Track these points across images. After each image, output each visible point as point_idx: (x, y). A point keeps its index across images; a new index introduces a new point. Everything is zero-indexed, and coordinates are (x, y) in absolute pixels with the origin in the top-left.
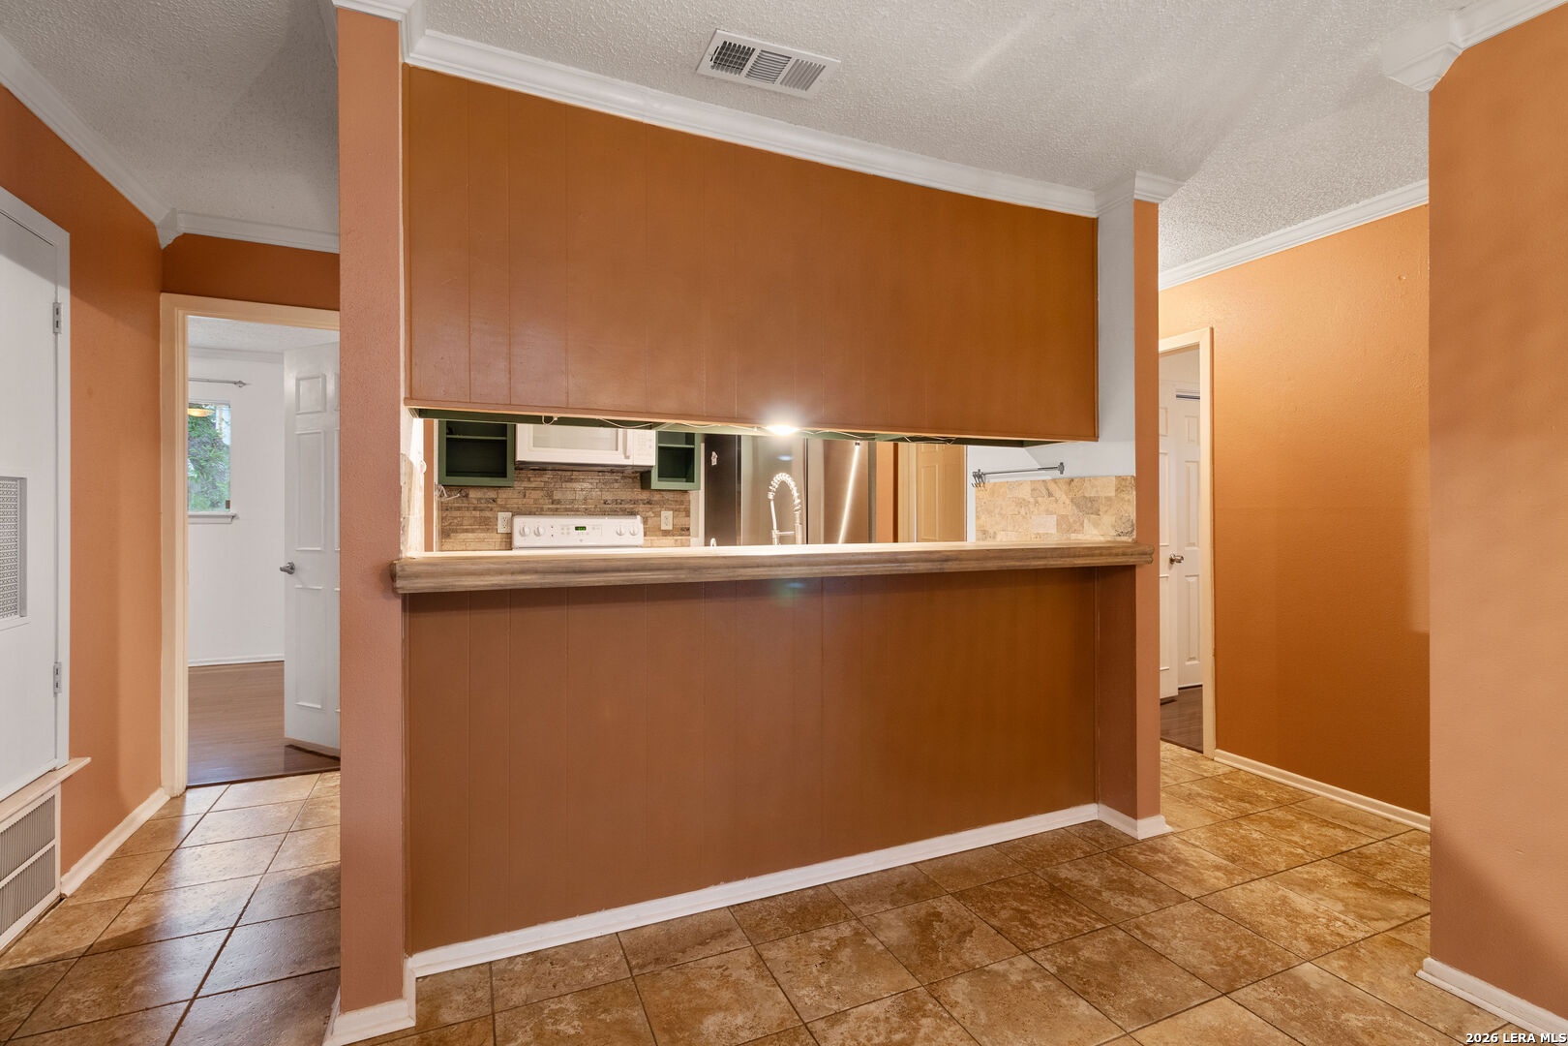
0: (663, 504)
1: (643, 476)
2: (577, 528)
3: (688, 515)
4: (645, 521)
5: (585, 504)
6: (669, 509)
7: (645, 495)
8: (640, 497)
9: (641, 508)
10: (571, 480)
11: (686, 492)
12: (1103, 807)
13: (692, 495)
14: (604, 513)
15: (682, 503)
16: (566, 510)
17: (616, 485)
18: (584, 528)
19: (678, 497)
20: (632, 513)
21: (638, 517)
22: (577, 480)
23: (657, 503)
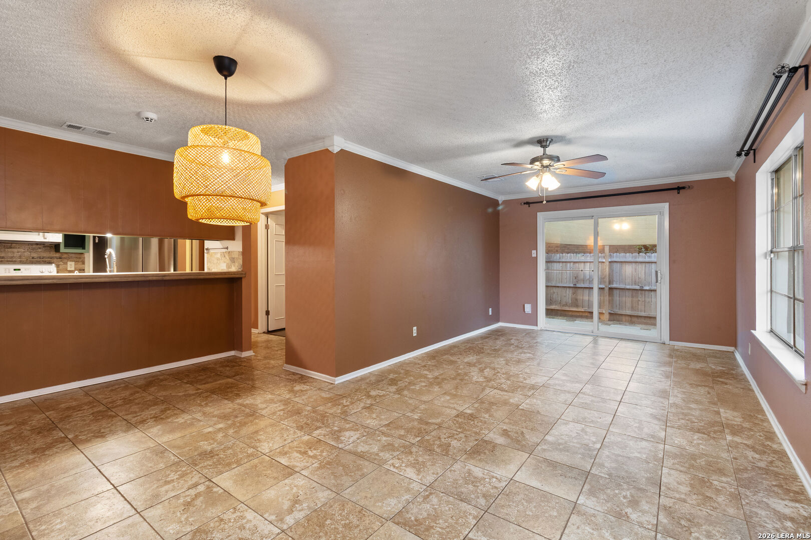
0: (69, 259)
1: (56, 247)
2: (15, 270)
3: (83, 263)
4: (58, 266)
5: (20, 259)
6: (72, 261)
7: (58, 255)
8: (54, 255)
9: (55, 260)
10: (11, 248)
11: (82, 253)
12: (236, 351)
13: (86, 255)
14: (32, 263)
15: (80, 258)
16: (8, 261)
17: (40, 250)
18: (19, 270)
19: (78, 256)
20: (50, 263)
21: (53, 265)
22: (14, 248)
23: (65, 258)
